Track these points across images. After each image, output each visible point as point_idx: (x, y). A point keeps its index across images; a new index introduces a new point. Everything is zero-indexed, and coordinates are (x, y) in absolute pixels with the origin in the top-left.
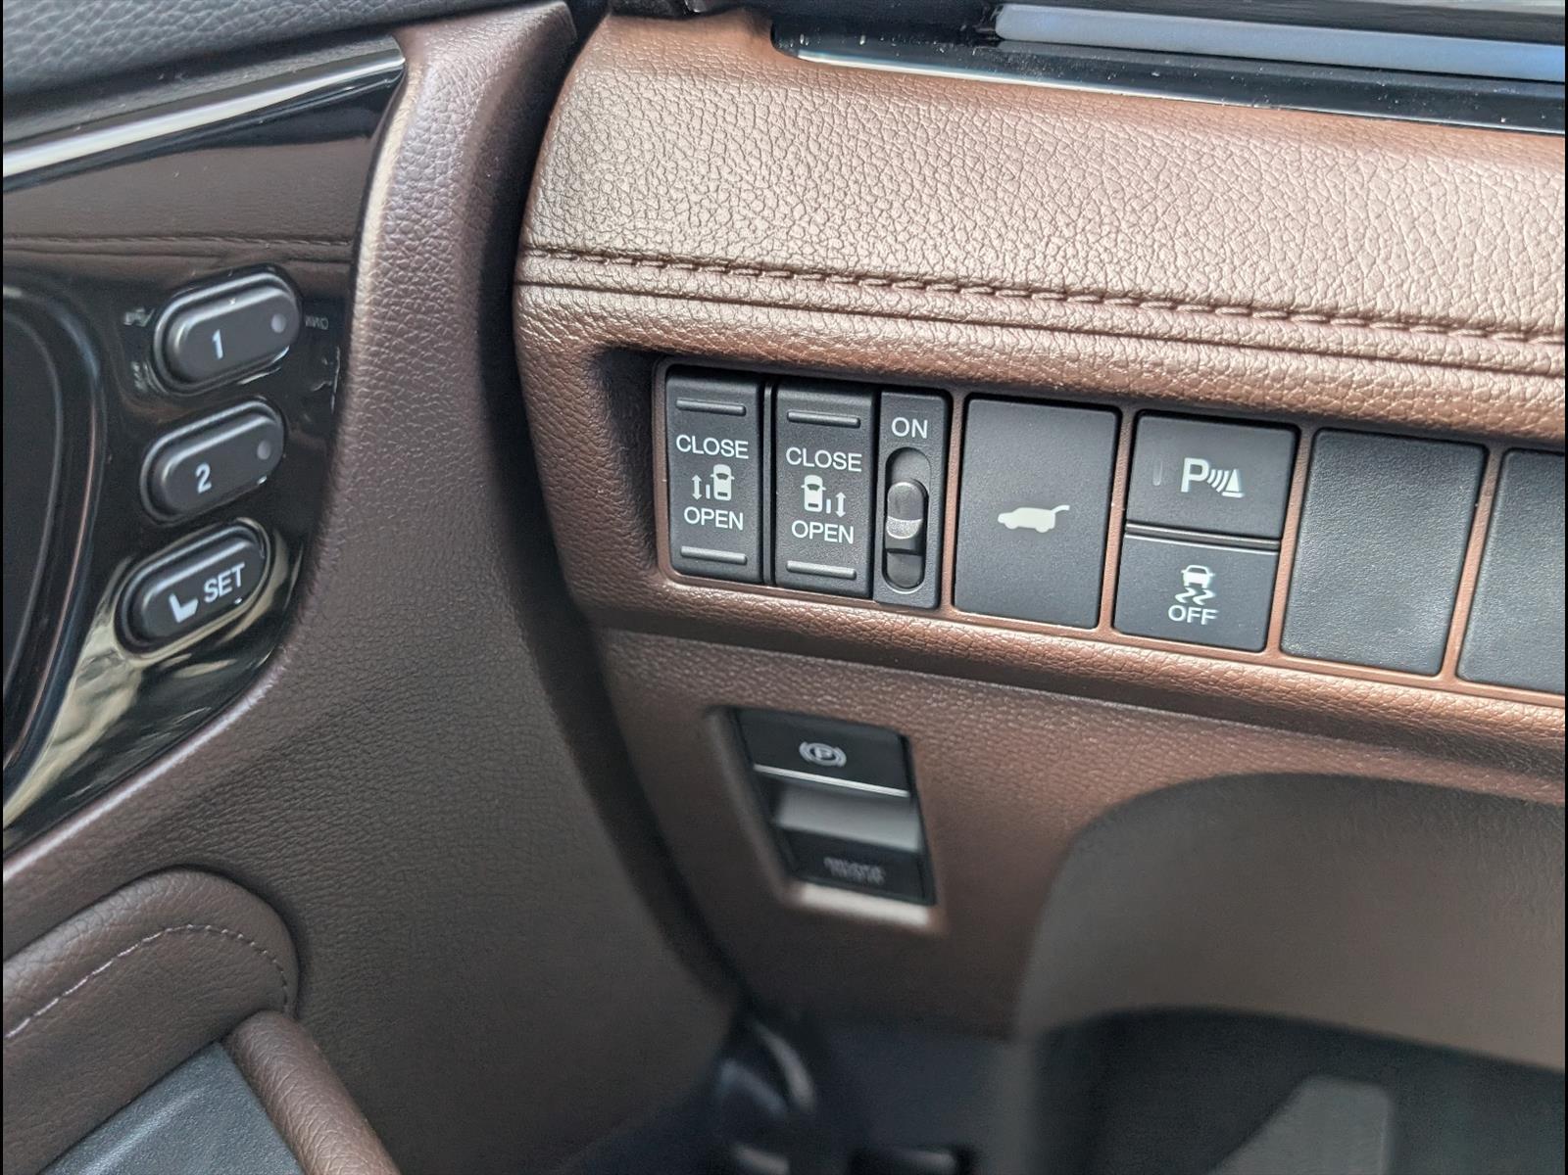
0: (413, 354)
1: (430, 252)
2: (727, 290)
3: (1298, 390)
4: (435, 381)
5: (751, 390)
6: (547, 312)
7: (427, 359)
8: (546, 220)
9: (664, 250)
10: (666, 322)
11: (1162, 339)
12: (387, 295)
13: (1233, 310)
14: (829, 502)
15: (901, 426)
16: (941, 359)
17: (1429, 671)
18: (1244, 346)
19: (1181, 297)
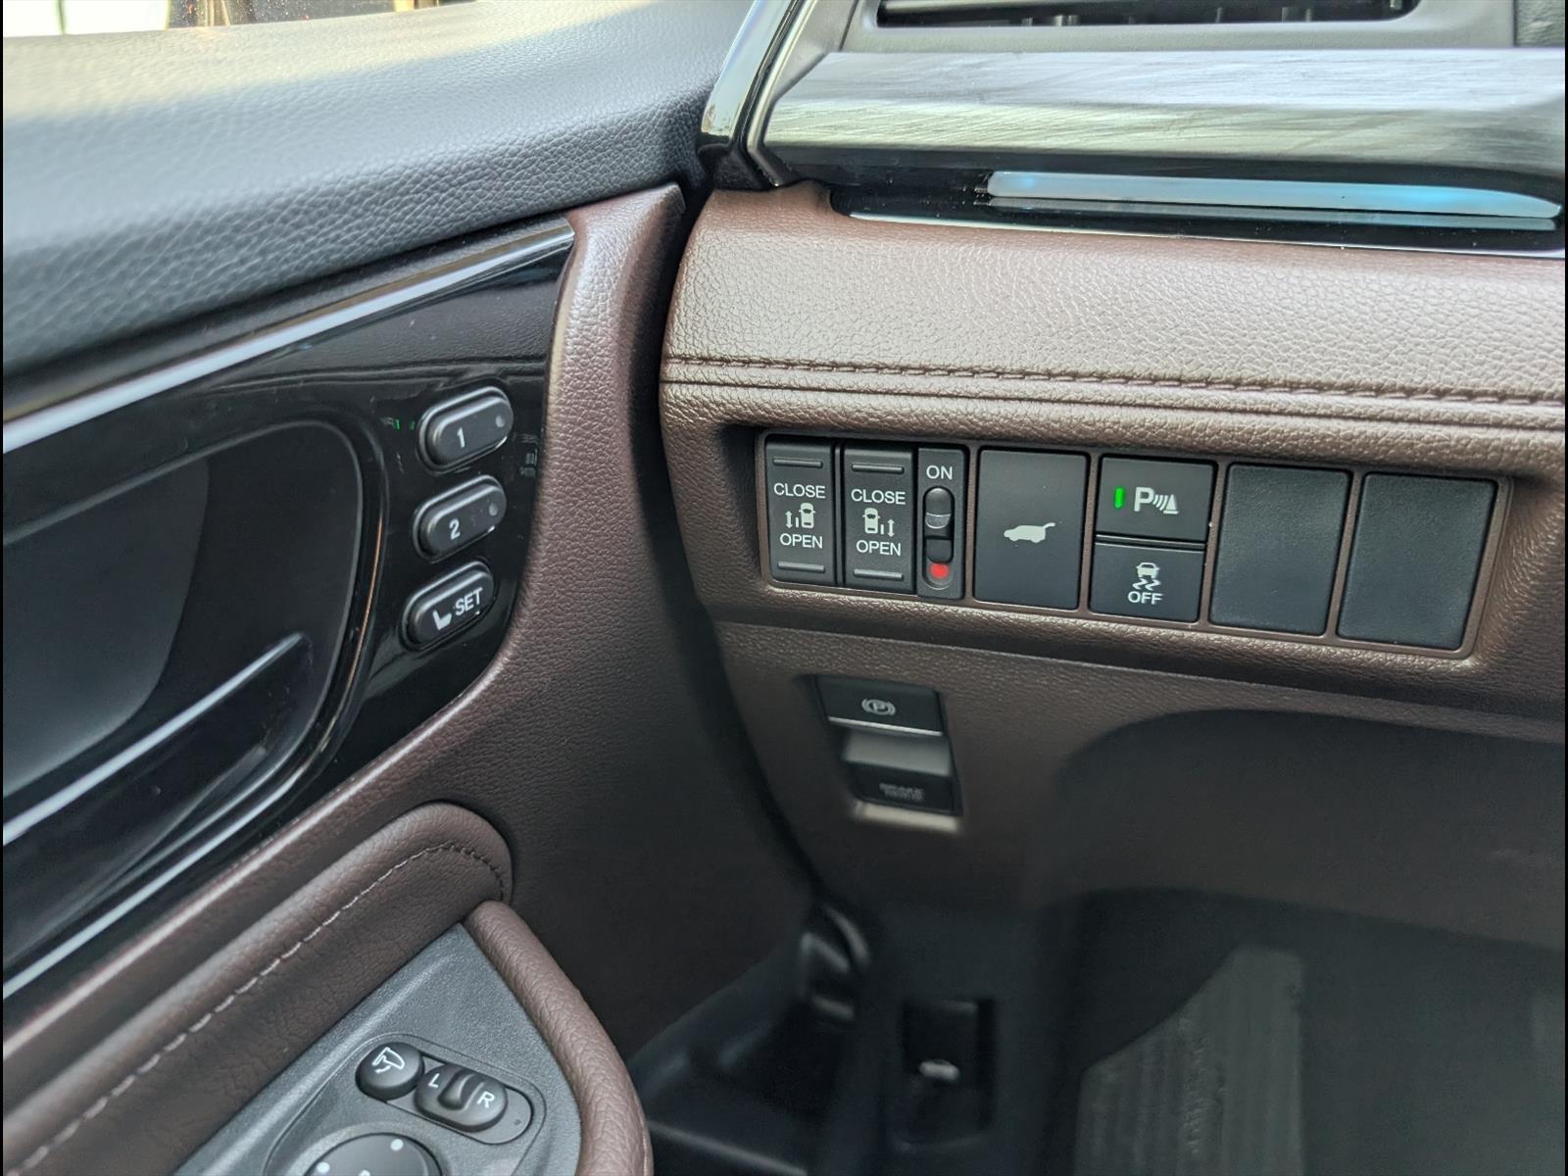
0: (588, 437)
1: (597, 366)
2: (809, 382)
3: (1216, 437)
4: (604, 455)
5: (827, 450)
6: (684, 402)
7: (597, 441)
8: (681, 338)
9: (765, 355)
10: (767, 406)
11: (1118, 404)
12: (569, 398)
13: (1167, 383)
14: (882, 526)
15: (933, 472)
16: (963, 424)
17: (1318, 632)
18: (1176, 408)
19: (1130, 375)
